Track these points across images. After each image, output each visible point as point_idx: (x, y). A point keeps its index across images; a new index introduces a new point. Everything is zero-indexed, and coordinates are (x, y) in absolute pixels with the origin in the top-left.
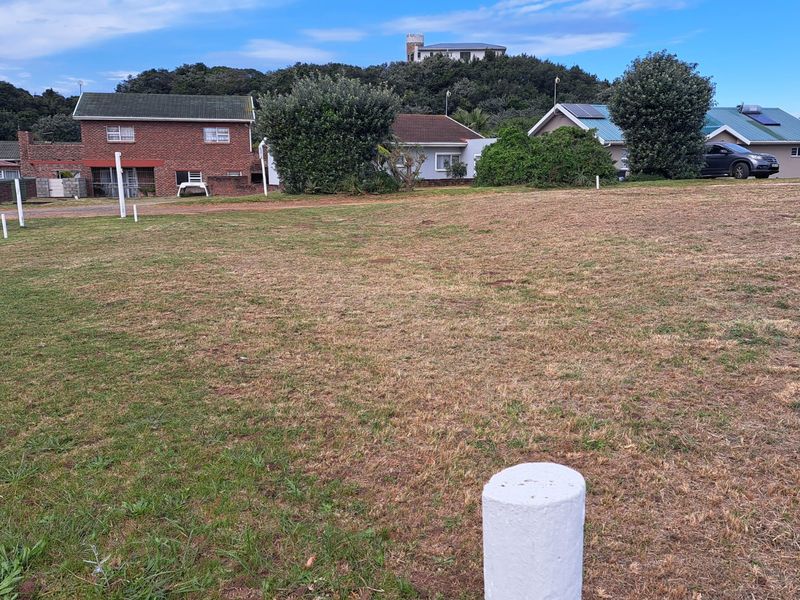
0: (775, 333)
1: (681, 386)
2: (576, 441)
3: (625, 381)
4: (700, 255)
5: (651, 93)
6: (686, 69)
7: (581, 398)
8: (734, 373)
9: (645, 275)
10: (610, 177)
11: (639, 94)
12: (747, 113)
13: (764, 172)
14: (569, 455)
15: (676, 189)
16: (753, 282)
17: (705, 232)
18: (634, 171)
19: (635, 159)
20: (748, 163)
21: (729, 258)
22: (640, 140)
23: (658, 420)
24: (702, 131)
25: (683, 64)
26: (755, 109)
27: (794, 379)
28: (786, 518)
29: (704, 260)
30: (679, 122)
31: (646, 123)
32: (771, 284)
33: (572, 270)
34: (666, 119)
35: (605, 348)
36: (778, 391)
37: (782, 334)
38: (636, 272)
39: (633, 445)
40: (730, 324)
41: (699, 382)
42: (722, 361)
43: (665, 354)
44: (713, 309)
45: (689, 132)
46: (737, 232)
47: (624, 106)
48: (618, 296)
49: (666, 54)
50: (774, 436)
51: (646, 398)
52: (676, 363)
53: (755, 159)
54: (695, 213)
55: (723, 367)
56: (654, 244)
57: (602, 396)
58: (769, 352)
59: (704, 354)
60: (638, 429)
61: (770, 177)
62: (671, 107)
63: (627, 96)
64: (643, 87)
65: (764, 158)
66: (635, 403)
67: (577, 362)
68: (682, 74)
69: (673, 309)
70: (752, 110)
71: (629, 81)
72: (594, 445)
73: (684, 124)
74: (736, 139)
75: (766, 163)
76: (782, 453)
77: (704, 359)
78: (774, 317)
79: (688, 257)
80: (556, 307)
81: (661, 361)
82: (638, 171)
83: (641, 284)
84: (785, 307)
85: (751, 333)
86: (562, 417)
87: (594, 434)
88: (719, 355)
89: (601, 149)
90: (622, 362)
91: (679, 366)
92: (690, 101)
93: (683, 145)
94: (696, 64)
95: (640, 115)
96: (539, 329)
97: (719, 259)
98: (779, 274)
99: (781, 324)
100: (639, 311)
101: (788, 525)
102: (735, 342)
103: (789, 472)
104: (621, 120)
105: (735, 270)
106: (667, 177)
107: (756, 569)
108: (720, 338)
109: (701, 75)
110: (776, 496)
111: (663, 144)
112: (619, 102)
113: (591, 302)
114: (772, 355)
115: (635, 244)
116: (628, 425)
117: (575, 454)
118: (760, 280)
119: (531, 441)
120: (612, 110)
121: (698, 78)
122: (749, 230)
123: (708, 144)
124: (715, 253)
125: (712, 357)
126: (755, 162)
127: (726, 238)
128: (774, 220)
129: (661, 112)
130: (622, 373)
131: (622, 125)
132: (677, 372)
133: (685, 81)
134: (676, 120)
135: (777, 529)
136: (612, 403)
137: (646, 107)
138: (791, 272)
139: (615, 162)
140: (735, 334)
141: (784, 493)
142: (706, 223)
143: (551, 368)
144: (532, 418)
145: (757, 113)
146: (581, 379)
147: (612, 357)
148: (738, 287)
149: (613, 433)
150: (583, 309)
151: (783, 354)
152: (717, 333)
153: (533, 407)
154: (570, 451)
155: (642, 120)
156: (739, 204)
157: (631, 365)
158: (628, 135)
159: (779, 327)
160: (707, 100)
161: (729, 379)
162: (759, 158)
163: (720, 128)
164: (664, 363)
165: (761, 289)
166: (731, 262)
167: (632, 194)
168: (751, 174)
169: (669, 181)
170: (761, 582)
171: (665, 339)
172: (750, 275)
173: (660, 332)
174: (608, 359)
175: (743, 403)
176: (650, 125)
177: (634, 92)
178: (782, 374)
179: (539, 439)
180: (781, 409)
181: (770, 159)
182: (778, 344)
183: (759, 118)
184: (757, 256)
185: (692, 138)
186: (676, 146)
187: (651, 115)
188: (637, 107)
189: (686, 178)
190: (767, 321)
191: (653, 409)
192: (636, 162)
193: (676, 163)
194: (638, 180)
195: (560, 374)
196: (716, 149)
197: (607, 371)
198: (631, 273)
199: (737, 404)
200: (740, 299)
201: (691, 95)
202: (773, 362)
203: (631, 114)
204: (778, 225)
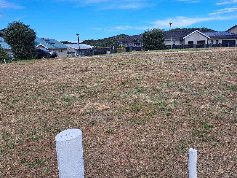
0: (73, 97)
1: (54, 116)
2: (30, 139)
3: (38, 118)
4: (47, 80)
5: (17, 34)
6: (27, 27)
7: (27, 126)
8: (67, 110)
9: (33, 87)
10: (8, 60)
11: (13, 34)
12: (46, 40)
13: (54, 56)
14: (30, 143)
15: (32, 62)
16: (63, 85)
17: (46, 73)
18: (16, 57)
19: (15, 54)
20: (49, 54)
21: (55, 80)
22: (16, 48)
23: (52, 126)
24: (35, 45)
25: (26, 25)
26: (48, 39)
27: (82, 108)
28: (91, 141)
29: (49, 81)
30: (28, 42)
31: (17, 43)
32: (68, 85)
33: (8, 89)
34: (23, 41)
35: (28, 110)
36: (79, 111)
37: (75, 97)
38: (29, 87)
39: (48, 135)
40: (62, 97)
41: (59, 114)
42: (63, 107)
43: (47, 109)
44: (56, 94)
45: (31, 45)
46: (55, 73)
47: (9, 37)
48: (26, 95)
49: (20, 22)
50: (82, 122)
51: (46, 121)
52: (51, 110)
53: (51, 53)
54: (41, 68)
55: (63, 108)
56: (32, 78)
57: (33, 124)
58: (73, 102)
59: (58, 106)
60: (47, 130)
61: (56, 58)
62: (24, 38)
63: (9, 34)
64: (14, 32)
65: (53, 53)
66: (43, 124)
67: (21, 117)
68: (26, 28)
69: (44, 96)
70: (47, 39)
71: (9, 30)
72: (37, 138)
73: (29, 43)
74: (44, 47)
75: (54, 54)
76: (85, 126)
77: (58, 107)
78: (72, 93)
79: (43, 81)
80: (7, 101)
81: (46, 110)
82: (17, 58)
83: (32, 90)
84: (73, 90)
85: (68, 99)
86: (23, 133)
87: (35, 136)
88: (62, 105)
89: (3, 51)
90: (35, 113)
91: (52, 111)
92: (30, 36)
93: (30, 49)
94: (29, 26)
95: (14, 40)
96: (3, 109)
97: (52, 80)
98: (69, 82)
99: (74, 95)
100: (35, 98)
101: (93, 142)
102: (65, 101)
103: (88, 130)
104: (8, 42)
105: (57, 83)
106: (27, 59)
107: (89, 155)
108: (60, 101)
109: (31, 29)
110: (88, 136)
111: (24, 49)
112: (7, 36)
113: (18, 98)
114: (75, 103)
115: (26, 79)
116: (44, 130)
117: (31, 142)
118: (65, 84)
119: (16, 143)
120: (5, 39)
121: (31, 30)
122: (58, 72)
123: (37, 49)
124: (51, 79)
125: (60, 107)
126: (51, 54)
127: (52, 74)
128: (63, 69)
129: (21, 39)
130: (36, 116)
131: (9, 43)
132: (52, 112)
133: (27, 30)
134: (26, 42)
135: (91, 144)
136: (37, 125)
137: (16, 38)
138: (72, 82)
139: (8, 55)
140: (64, 99)
141: (89, 135)
142: (45, 71)
143: (13, 120)
144: (13, 136)
145: (48, 40)
146: (24, 121)
147: (31, 112)
148: (60, 87)
149: (41, 133)
150: (16, 101)
151: (77, 102)
152: (59, 100)
153: (12, 133)
154: (29, 142)
155: (16, 42)
156: (52, 65)
157: (38, 114)
158: (12, 46)
159: (74, 96)
160: (35, 36)
161: (66, 111)
162: (52, 52)
163: (39, 44)
164: (47, 111)
165: (66, 87)
166: (56, 81)
167: (18, 65)
168: (51, 57)
169: (27, 60)
170: (92, 157)
171: (46, 104)
172: (62, 84)
173: (43, 103)
174: (30, 114)
175: (72, 116)
176: (19, 44)
177: (11, 33)
178: (78, 107)
179: (18, 142)
180: (81, 115)
181: (55, 53)
182: (75, 100)
183: (49, 41)
184: (62, 78)
185: (32, 47)
186: (28, 50)
187: (18, 40)
188: (13, 38)
189: (33, 59)
190: (71, 95)
191: (49, 124)
192: (16, 55)
193: (29, 55)
194: (18, 60)
195: (17, 121)
196: (40, 50)
197: (31, 117)
198: (28, 88)
199: (70, 117)
200: (62, 90)
201: (29, 34)
202: (76, 105)
203: (12, 40)
204: (64, 70)
